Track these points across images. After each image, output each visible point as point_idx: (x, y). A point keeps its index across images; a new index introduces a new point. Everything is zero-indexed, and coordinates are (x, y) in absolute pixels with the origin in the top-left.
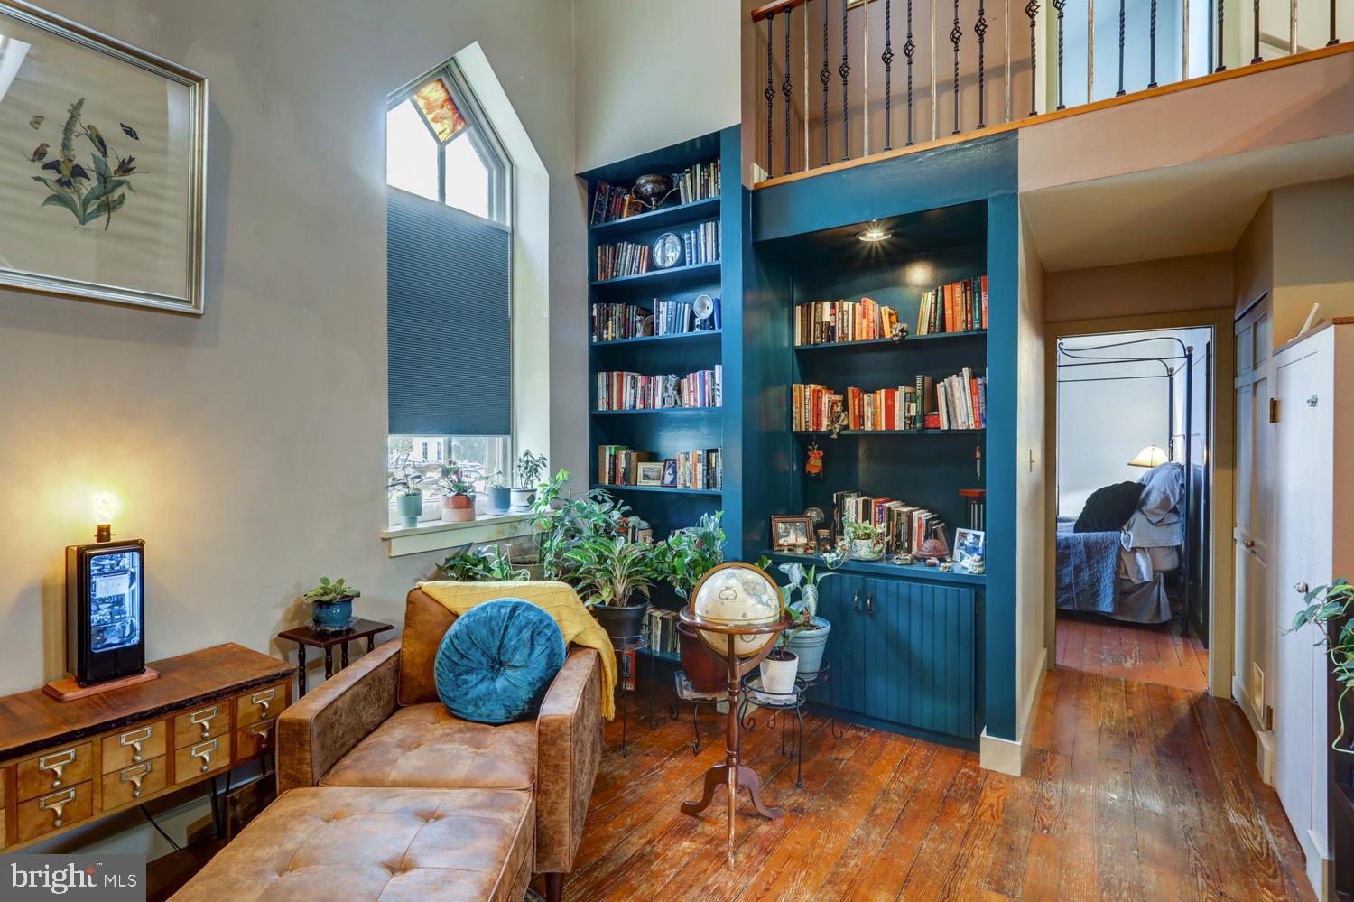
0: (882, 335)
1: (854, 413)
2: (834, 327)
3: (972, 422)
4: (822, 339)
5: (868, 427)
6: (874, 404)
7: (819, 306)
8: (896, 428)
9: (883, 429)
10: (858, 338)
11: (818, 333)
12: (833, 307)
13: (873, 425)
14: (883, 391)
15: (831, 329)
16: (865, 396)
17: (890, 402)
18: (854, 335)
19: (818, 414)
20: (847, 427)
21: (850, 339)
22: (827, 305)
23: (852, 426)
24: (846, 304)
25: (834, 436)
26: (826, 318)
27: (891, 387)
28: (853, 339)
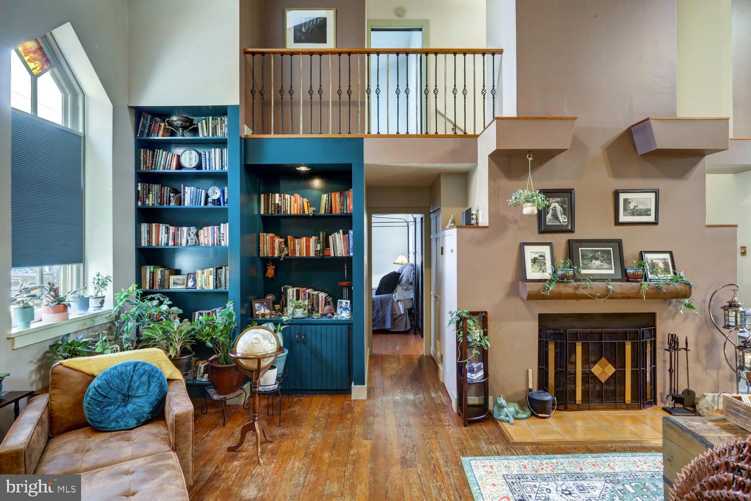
0: (304, 212)
1: (291, 248)
2: (281, 206)
3: (344, 253)
4: (275, 212)
5: (298, 255)
6: (300, 244)
7: (273, 195)
8: (311, 256)
9: (305, 256)
10: (292, 213)
11: (273, 209)
12: (280, 196)
13: (300, 254)
14: (304, 238)
15: (278, 207)
16: (296, 240)
17: (308, 243)
18: (290, 210)
19: (273, 248)
20: (287, 255)
21: (289, 213)
22: (277, 195)
23: (290, 254)
24: (287, 196)
25: (282, 259)
26: (277, 202)
27: (309, 236)
28: (290, 213)
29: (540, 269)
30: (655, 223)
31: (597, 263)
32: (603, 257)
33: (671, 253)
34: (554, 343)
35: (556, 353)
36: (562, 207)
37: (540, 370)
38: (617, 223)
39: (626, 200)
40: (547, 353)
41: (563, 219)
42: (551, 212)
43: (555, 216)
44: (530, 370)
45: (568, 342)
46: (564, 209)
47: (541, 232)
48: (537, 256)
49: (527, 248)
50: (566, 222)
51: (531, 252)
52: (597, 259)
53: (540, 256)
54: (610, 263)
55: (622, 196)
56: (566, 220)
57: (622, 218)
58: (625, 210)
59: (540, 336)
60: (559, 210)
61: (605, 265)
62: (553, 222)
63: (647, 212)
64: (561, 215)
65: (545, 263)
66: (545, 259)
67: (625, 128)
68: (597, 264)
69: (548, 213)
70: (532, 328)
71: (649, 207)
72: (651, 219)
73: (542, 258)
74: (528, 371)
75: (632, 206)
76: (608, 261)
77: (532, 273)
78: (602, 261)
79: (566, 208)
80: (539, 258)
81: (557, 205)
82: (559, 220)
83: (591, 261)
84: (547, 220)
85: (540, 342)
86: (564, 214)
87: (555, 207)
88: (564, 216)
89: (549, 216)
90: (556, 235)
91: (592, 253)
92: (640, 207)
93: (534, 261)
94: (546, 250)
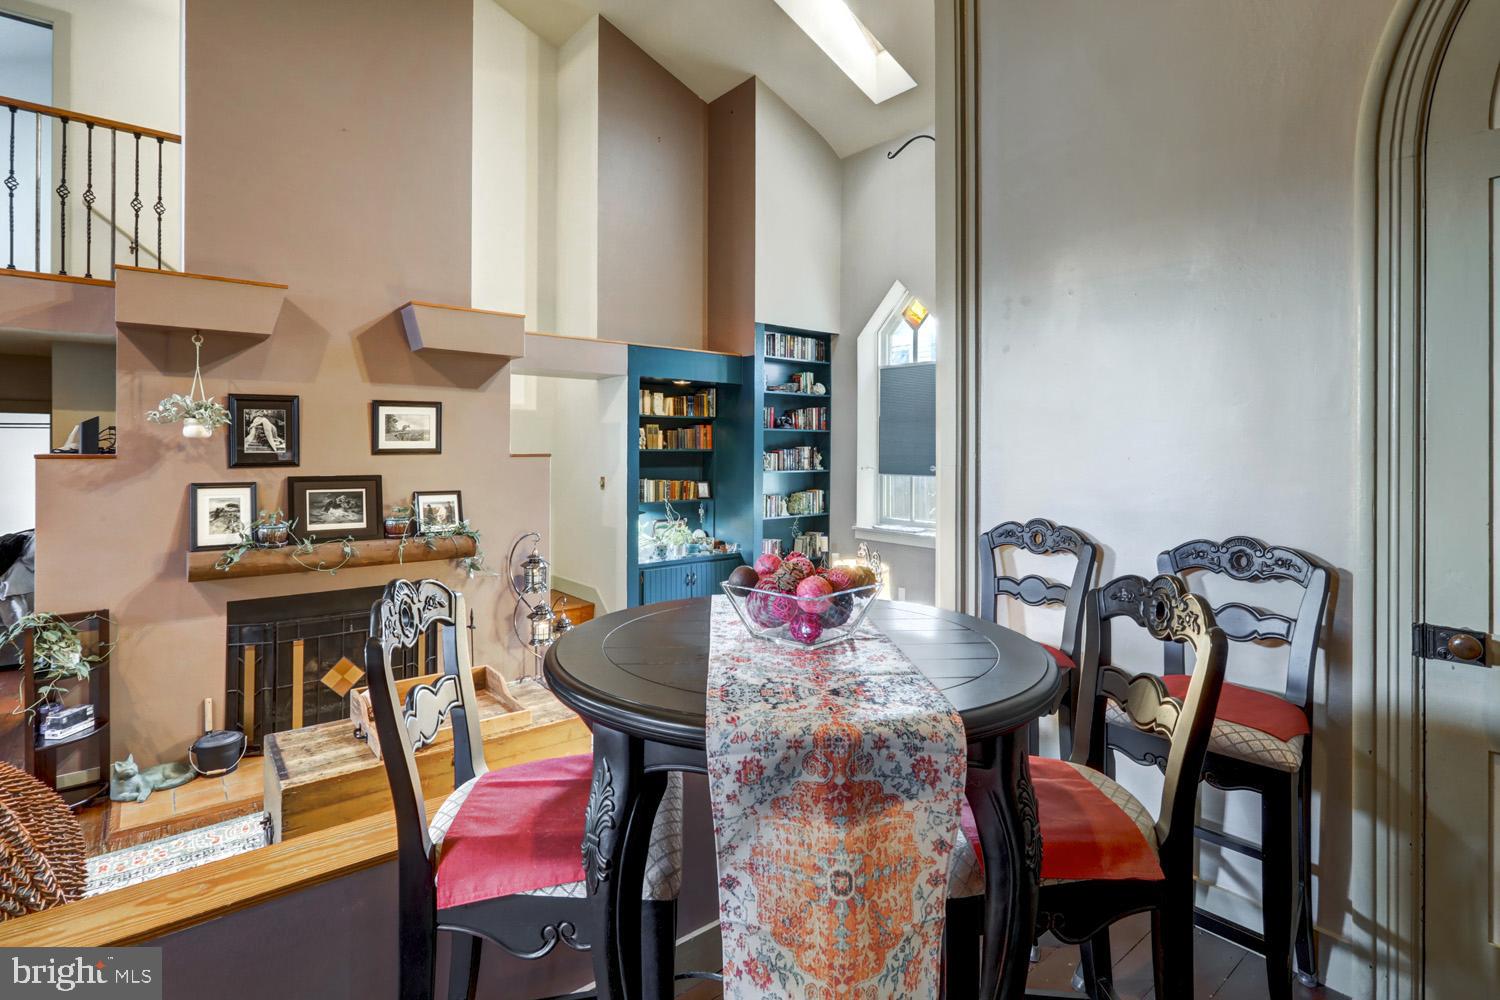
29: (228, 528)
30: (437, 451)
31: (339, 512)
32: (348, 503)
33: (459, 493)
34: (253, 647)
35: (257, 664)
36: (276, 424)
37: (228, 696)
38: (376, 451)
39: (389, 418)
40: (241, 665)
41: (277, 445)
42: (253, 432)
43: (262, 440)
44: (208, 701)
45: (278, 642)
46: (280, 429)
47: (232, 466)
48: (222, 505)
49: (201, 493)
50: (282, 449)
51: (211, 500)
52: (337, 506)
53: (229, 506)
54: (360, 512)
55: (383, 411)
56: (284, 446)
57: (384, 444)
58: (388, 431)
59: (230, 639)
60: (270, 429)
61: (352, 516)
62: (257, 449)
63: (419, 436)
64: (274, 437)
65: (238, 518)
66: (239, 511)
67: (390, 309)
68: (337, 514)
69: (248, 434)
70: (216, 627)
71: (426, 428)
72: (431, 444)
73: (234, 509)
74: (203, 703)
75: (399, 426)
76: (356, 510)
77: (209, 534)
78: (346, 510)
79: (282, 427)
80: (227, 509)
81: (265, 421)
82: (270, 446)
83: (327, 510)
84: (246, 446)
85: (229, 649)
86: (279, 436)
87: (262, 424)
88: (280, 439)
89: (250, 439)
90: (264, 471)
91: (329, 497)
92: (413, 427)
93: (217, 514)
94: (243, 496)
